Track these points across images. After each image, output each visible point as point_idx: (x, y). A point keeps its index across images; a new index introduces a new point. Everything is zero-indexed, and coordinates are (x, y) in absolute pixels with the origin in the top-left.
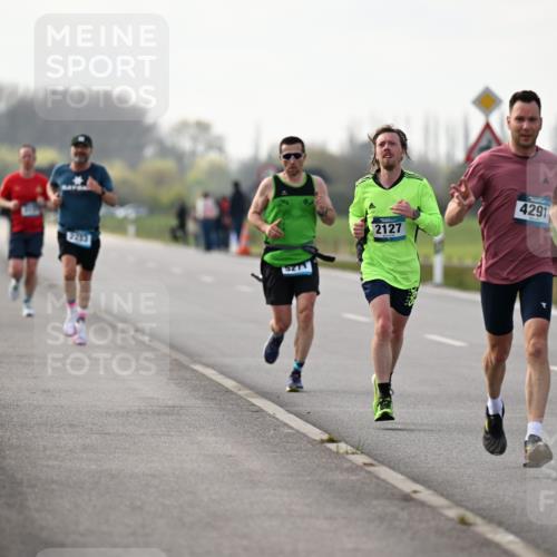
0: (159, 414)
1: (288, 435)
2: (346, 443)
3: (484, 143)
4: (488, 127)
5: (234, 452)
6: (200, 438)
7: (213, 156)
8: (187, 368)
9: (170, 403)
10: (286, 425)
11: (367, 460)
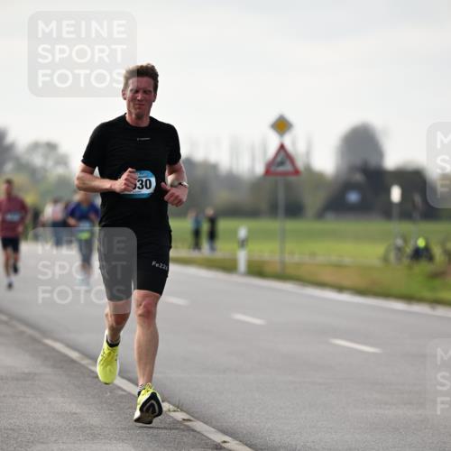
0: (17, 379)
1: (121, 396)
2: (169, 402)
3: (279, 159)
4: (282, 147)
5: (78, 411)
6: (50, 399)
7: (60, 170)
8: (39, 342)
9: (26, 371)
10: (119, 388)
11: (186, 417)
